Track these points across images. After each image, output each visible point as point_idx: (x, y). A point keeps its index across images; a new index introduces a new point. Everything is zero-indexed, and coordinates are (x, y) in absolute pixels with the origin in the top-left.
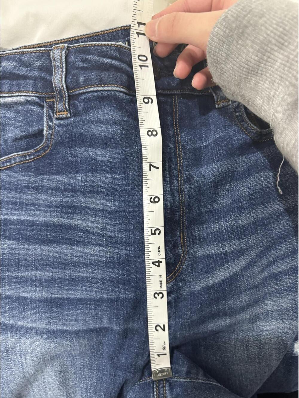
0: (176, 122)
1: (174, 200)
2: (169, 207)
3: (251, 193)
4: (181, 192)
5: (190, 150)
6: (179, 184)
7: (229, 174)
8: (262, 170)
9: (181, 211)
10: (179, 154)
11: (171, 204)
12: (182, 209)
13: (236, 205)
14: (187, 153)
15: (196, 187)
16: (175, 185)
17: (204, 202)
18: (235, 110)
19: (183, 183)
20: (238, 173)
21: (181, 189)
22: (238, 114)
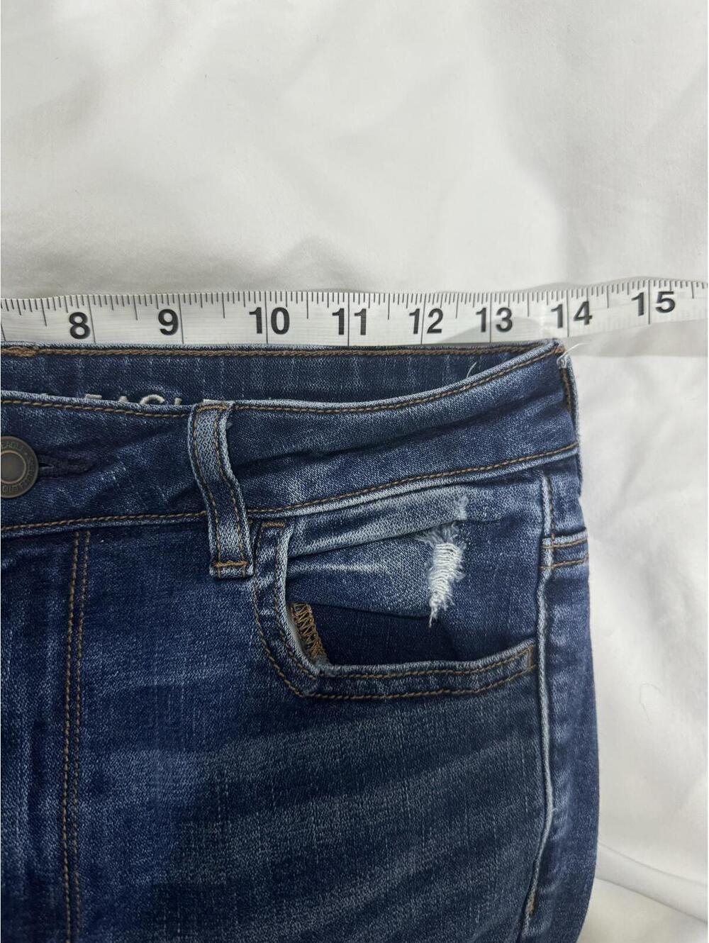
0: (76, 611)
1: (39, 850)
2: (22, 872)
3: (278, 861)
4: (69, 825)
5: (107, 701)
6: (61, 801)
7: (223, 790)
8: (314, 793)
9: (64, 881)
10: (72, 712)
11: (28, 865)
12: (69, 875)
13: (238, 895)
14: (95, 710)
15: (118, 812)
16: (49, 805)
17: (144, 855)
18: (260, 599)
19: (77, 797)
20: (251, 787)
21: (68, 816)
22: (266, 612)
